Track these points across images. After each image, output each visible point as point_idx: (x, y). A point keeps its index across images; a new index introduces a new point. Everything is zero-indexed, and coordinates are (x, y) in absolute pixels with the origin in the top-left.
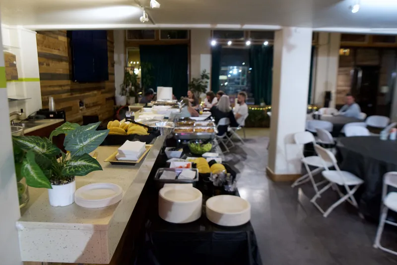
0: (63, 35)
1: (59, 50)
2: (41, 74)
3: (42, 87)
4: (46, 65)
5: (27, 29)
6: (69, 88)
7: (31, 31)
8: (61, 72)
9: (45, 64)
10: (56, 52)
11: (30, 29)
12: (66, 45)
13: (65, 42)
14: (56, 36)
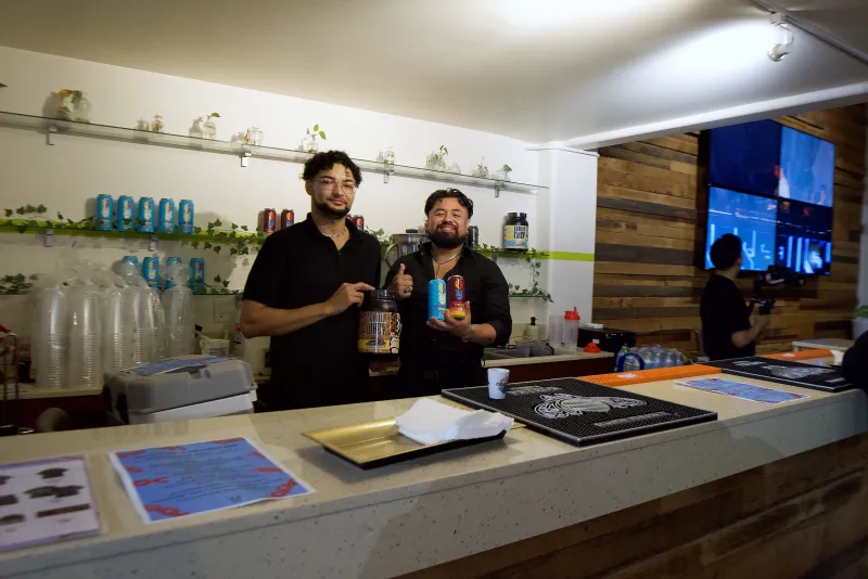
0: (689, 161)
1: (669, 194)
2: (598, 246)
3: (596, 275)
4: (627, 226)
5: (574, 147)
6: (689, 284)
7: (582, 151)
8: (669, 247)
9: (623, 225)
10: (660, 199)
11: (580, 146)
12: (694, 183)
13: (689, 176)
14: (663, 162)
